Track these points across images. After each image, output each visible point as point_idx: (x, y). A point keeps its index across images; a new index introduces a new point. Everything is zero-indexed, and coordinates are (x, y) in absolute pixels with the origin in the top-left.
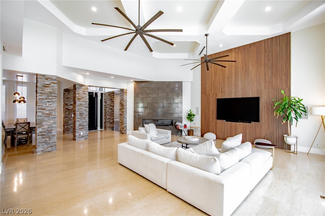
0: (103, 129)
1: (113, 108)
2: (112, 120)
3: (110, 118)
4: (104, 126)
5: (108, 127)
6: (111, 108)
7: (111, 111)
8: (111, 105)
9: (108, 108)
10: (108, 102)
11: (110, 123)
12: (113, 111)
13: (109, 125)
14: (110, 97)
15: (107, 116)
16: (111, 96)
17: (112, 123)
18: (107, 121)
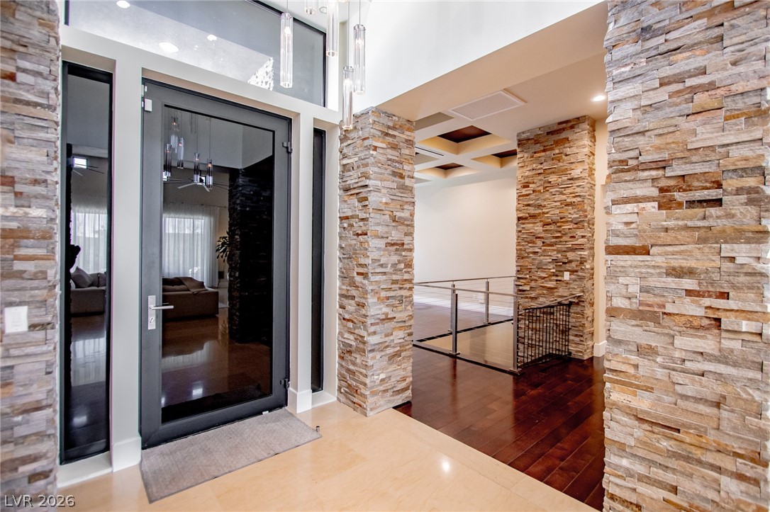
0: (329, 396)
1: (407, 240)
2: (401, 334)
3: (388, 319)
4: (342, 378)
5: (374, 393)
6: (396, 235)
7: (395, 258)
8: (398, 214)
9: (377, 237)
10: (378, 190)
11: (392, 357)
12: (409, 265)
13: (383, 369)
14: (392, 154)
15: (371, 300)
16: (394, 147)
17: (397, 354)
18: (372, 340)
